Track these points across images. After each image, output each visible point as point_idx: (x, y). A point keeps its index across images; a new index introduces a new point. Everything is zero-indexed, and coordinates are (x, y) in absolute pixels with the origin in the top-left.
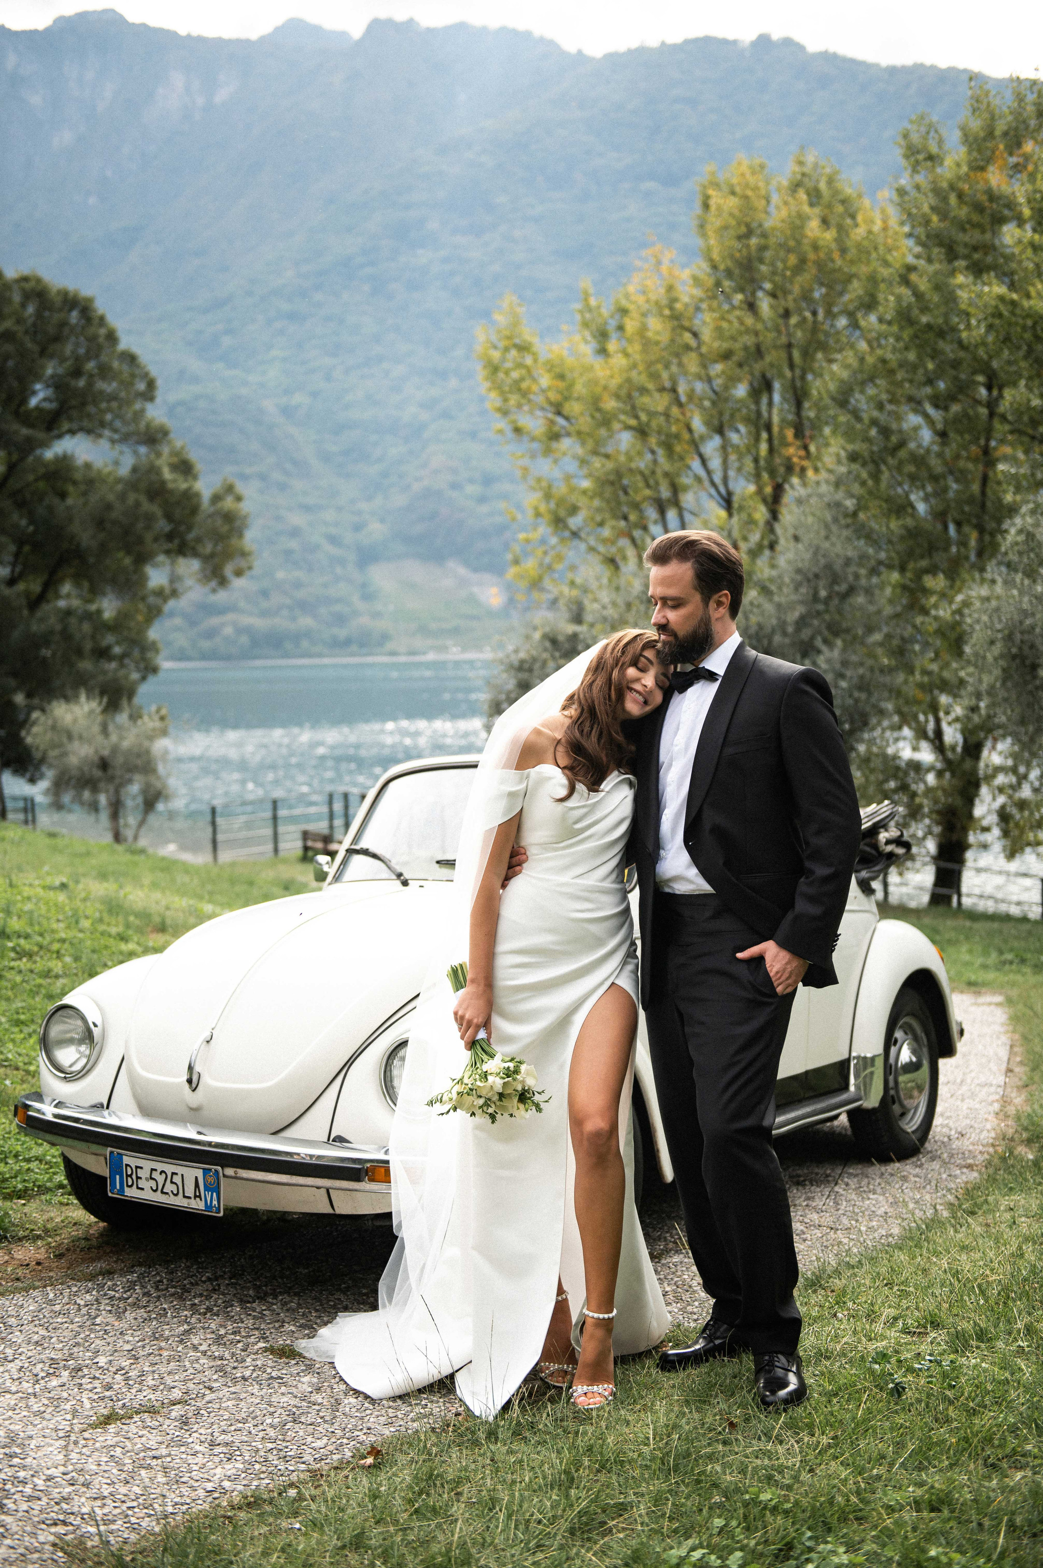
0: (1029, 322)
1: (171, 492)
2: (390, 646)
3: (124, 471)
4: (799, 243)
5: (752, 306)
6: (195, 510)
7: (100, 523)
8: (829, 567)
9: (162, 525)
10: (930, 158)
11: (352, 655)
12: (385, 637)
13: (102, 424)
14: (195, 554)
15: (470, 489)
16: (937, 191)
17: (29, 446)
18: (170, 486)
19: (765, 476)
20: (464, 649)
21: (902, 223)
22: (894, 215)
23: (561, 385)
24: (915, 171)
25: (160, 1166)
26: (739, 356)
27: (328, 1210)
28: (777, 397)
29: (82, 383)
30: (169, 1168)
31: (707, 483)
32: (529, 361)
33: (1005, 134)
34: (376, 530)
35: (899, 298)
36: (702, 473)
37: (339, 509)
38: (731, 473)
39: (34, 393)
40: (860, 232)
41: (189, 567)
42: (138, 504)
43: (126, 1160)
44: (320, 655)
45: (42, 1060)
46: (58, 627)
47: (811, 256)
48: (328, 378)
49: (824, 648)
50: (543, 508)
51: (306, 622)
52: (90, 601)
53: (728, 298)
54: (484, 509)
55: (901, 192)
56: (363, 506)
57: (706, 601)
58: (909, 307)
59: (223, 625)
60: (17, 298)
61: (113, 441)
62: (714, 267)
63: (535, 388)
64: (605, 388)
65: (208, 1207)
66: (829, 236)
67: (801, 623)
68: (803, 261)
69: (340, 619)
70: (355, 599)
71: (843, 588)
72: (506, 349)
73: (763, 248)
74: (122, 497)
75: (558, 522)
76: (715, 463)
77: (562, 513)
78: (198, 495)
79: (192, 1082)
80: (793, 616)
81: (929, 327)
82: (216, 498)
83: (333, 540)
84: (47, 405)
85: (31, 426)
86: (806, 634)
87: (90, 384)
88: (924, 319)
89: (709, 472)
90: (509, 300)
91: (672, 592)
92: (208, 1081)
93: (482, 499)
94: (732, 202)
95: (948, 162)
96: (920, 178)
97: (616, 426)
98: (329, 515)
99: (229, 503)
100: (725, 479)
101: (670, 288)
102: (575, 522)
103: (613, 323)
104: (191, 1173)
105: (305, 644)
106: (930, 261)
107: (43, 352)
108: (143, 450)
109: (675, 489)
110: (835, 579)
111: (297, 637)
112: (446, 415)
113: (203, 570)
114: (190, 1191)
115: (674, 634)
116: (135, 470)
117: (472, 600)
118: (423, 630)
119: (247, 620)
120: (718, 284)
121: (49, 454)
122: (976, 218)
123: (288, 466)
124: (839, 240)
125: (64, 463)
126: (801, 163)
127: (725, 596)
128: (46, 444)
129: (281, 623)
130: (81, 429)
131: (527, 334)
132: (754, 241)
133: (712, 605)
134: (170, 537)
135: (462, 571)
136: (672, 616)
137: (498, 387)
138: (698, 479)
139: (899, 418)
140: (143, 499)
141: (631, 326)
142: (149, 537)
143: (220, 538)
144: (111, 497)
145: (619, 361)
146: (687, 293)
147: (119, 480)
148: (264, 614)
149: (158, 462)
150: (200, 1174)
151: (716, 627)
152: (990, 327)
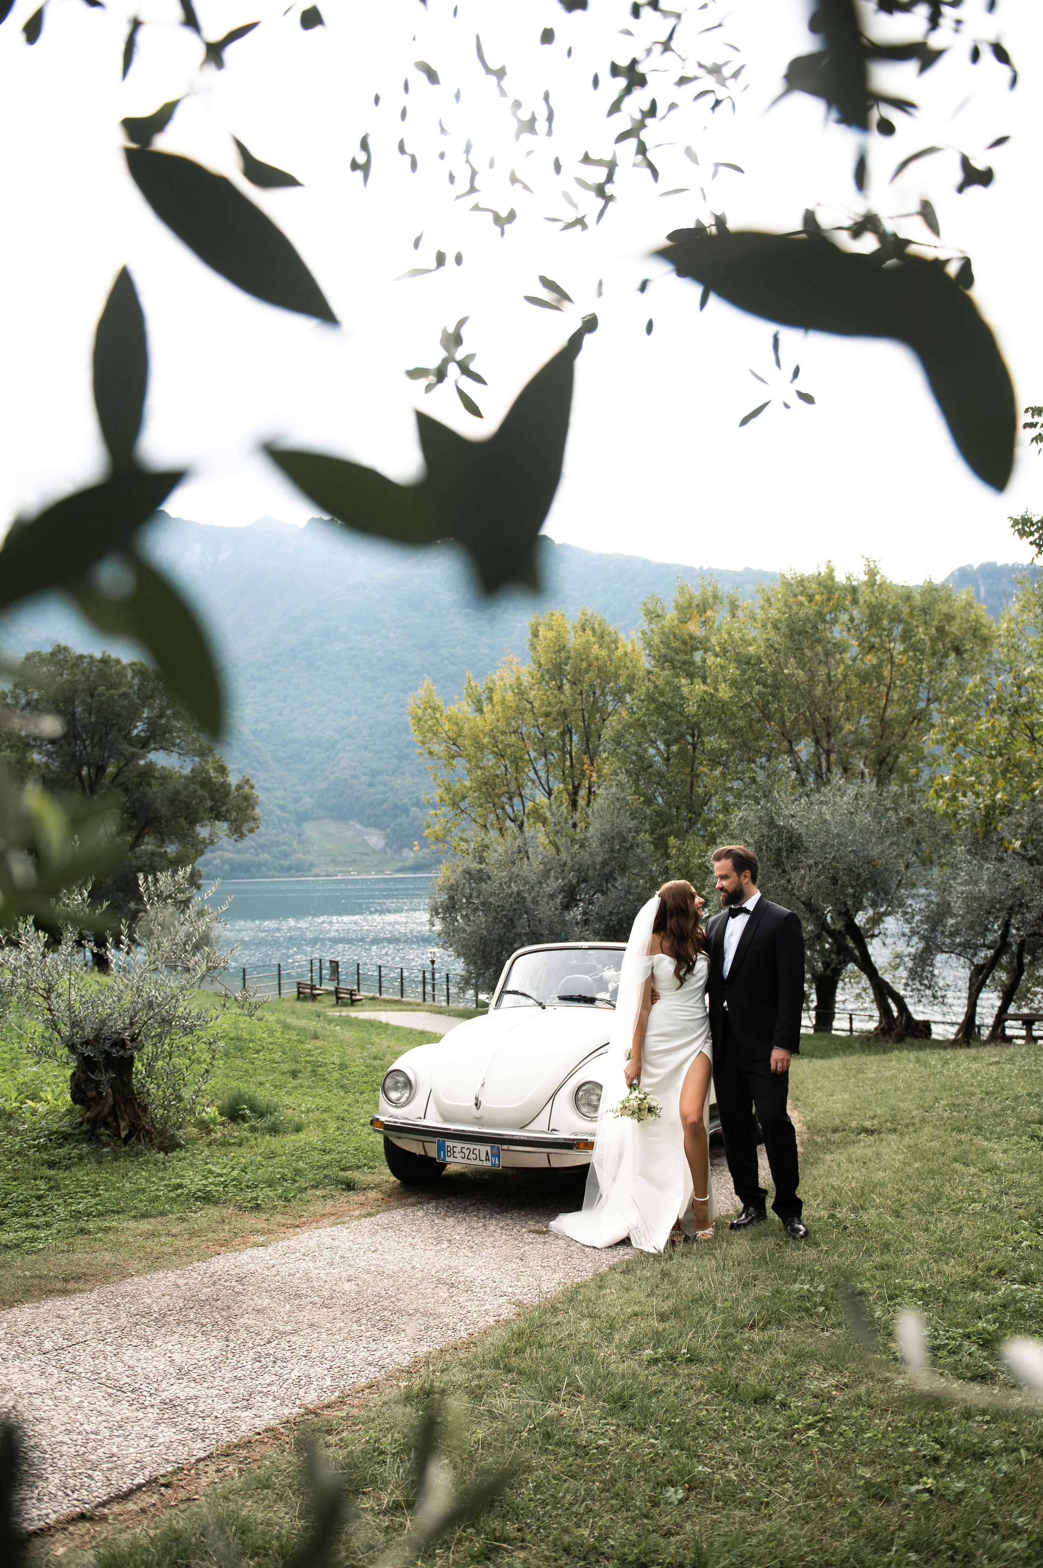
0: (720, 705)
1: (214, 784)
2: (315, 871)
3: (187, 771)
4: (588, 657)
5: (560, 688)
6: (227, 794)
7: (172, 801)
8: (619, 833)
9: (209, 803)
10: (658, 616)
11: (292, 876)
12: (312, 865)
13: (174, 745)
14: (226, 820)
15: (363, 779)
16: (664, 634)
17: (134, 757)
18: (214, 780)
19: (569, 780)
20: (359, 873)
21: (645, 649)
22: (640, 645)
23: (456, 728)
24: (650, 623)
25: (466, 1146)
26: (554, 715)
27: (547, 1165)
28: (575, 738)
29: (163, 721)
30: (472, 1147)
31: (538, 784)
32: (438, 715)
33: (698, 606)
34: (308, 802)
35: (648, 688)
36: (534, 777)
37: (286, 790)
38: (551, 779)
39: (136, 727)
40: (620, 652)
41: (222, 827)
42: (195, 791)
43: (447, 1143)
44: (273, 877)
45: (382, 1097)
46: (148, 862)
47: (595, 664)
48: (280, 714)
49: (619, 878)
50: (446, 797)
51: (265, 856)
52: (161, 847)
53: (548, 683)
54: (372, 790)
55: (644, 633)
56: (300, 788)
57: (739, 876)
58: (653, 693)
59: (215, 858)
60: (130, 674)
61: (180, 754)
62: (540, 666)
63: (440, 729)
64: (482, 731)
65: (493, 1165)
66: (604, 653)
67: (604, 863)
68: (590, 665)
69: (285, 855)
70: (295, 843)
71: (628, 845)
72: (426, 709)
73: (568, 658)
74: (186, 787)
75: (455, 804)
76: (542, 774)
77: (457, 799)
78: (230, 785)
79: (477, 1105)
80: (599, 860)
81: (664, 704)
82: (239, 787)
83: (281, 808)
84: (143, 734)
85: (133, 746)
86: (607, 870)
87: (168, 721)
88: (661, 700)
89: (539, 778)
90: (427, 682)
91: (723, 873)
92: (484, 1104)
93: (371, 785)
94: (551, 635)
95: (668, 617)
96: (653, 626)
97: (486, 751)
98: (280, 794)
99: (247, 789)
100: (548, 781)
101: (518, 678)
102: (463, 805)
103: (484, 697)
104: (484, 1149)
105: (263, 869)
106: (663, 669)
107: (143, 705)
108: (197, 759)
109: (519, 787)
110: (624, 840)
111: (259, 866)
112: (350, 736)
113: (230, 829)
114: (483, 1157)
115: (726, 891)
116: (193, 771)
117: (365, 844)
118: (335, 861)
119: (228, 855)
120: (542, 676)
121: (142, 762)
122: (683, 647)
123: (256, 765)
124: (609, 656)
125: (151, 765)
126: (584, 614)
127: (748, 873)
128: (143, 757)
129: (249, 857)
130: (162, 748)
131: (438, 701)
132: (563, 655)
133: (742, 877)
134: (212, 809)
135: (358, 826)
136: (725, 883)
137: (420, 729)
138: (533, 782)
139: (646, 750)
140: (198, 787)
141: (496, 698)
142: (201, 810)
143: (240, 810)
144: (179, 787)
145: (490, 717)
146: (526, 680)
147: (181, 776)
148: (239, 852)
149: (207, 767)
150: (489, 1148)
151: (745, 887)
152: (699, 706)
